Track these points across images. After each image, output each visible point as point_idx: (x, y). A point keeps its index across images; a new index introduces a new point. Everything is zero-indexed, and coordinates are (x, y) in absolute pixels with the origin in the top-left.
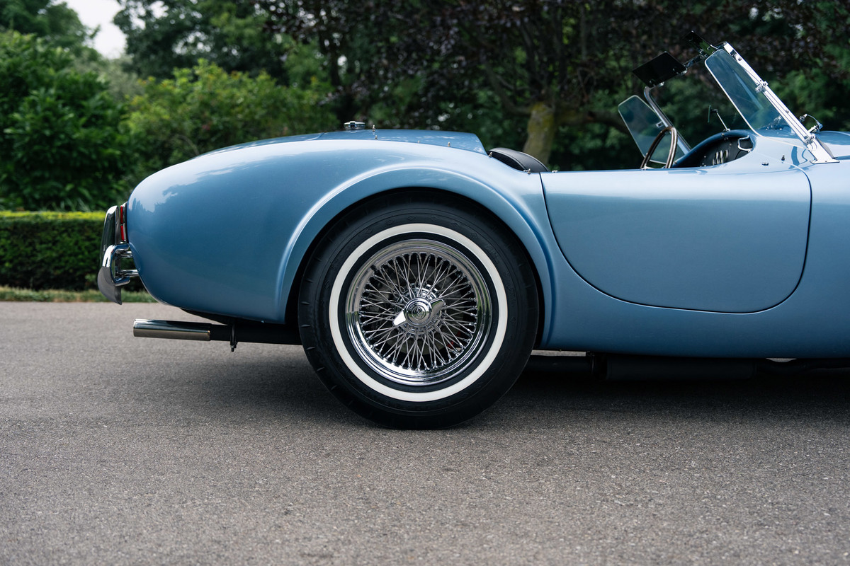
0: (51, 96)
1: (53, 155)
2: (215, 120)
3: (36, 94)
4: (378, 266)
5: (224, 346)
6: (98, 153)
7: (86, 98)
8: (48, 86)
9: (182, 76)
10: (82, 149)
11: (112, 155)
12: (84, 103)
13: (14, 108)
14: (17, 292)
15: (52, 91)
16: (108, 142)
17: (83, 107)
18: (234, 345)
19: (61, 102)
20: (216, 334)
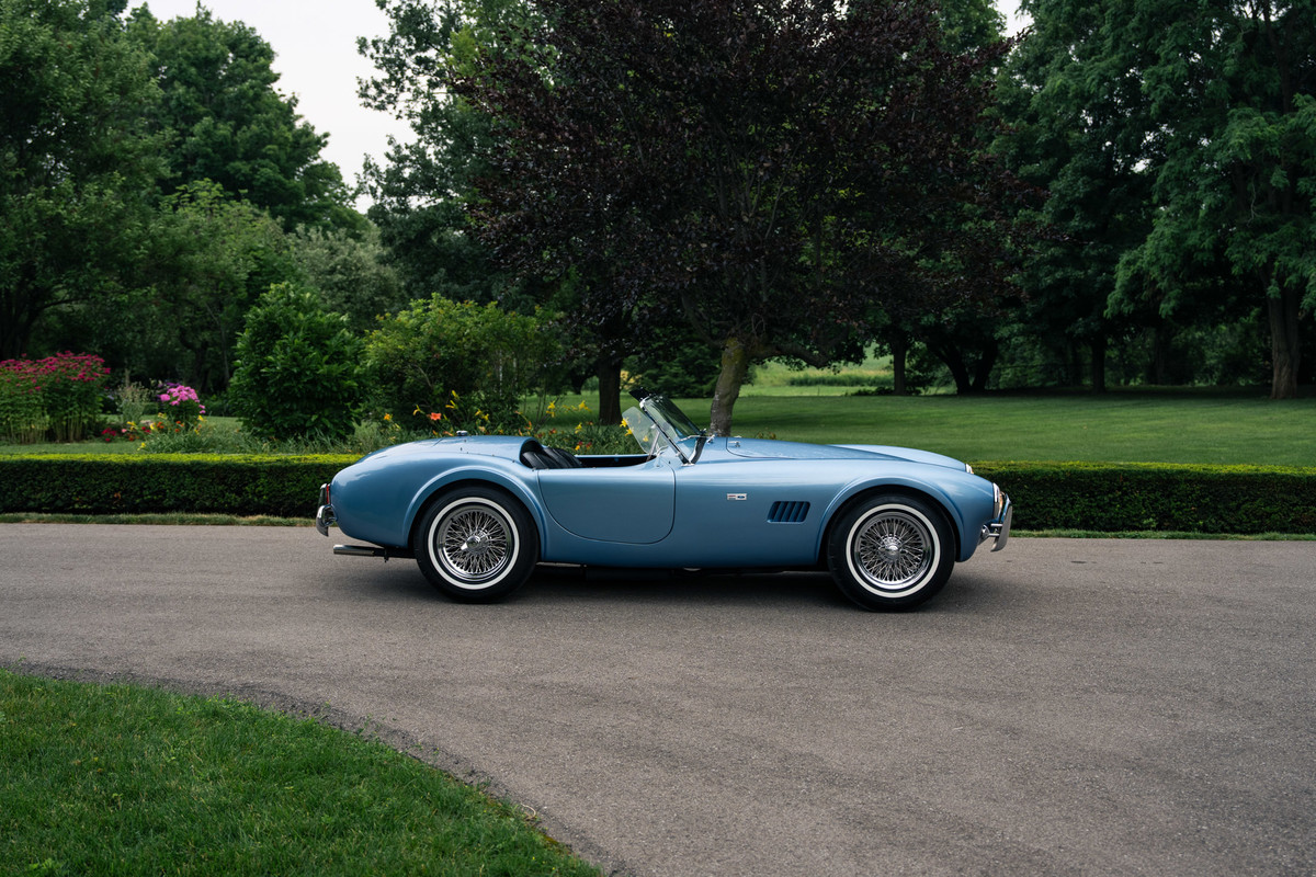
0: (298, 338)
1: (299, 389)
2: (442, 352)
3: (288, 337)
4: (456, 519)
5: (381, 560)
6: (339, 386)
7: (328, 338)
8: (296, 331)
9: (417, 306)
10: (325, 384)
11: (350, 387)
12: (328, 342)
13: (269, 351)
14: (272, 519)
15: (301, 334)
16: (346, 374)
17: (326, 346)
18: (387, 559)
19: (308, 342)
20: (377, 553)
